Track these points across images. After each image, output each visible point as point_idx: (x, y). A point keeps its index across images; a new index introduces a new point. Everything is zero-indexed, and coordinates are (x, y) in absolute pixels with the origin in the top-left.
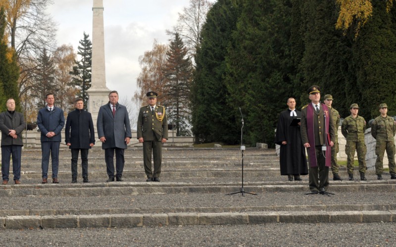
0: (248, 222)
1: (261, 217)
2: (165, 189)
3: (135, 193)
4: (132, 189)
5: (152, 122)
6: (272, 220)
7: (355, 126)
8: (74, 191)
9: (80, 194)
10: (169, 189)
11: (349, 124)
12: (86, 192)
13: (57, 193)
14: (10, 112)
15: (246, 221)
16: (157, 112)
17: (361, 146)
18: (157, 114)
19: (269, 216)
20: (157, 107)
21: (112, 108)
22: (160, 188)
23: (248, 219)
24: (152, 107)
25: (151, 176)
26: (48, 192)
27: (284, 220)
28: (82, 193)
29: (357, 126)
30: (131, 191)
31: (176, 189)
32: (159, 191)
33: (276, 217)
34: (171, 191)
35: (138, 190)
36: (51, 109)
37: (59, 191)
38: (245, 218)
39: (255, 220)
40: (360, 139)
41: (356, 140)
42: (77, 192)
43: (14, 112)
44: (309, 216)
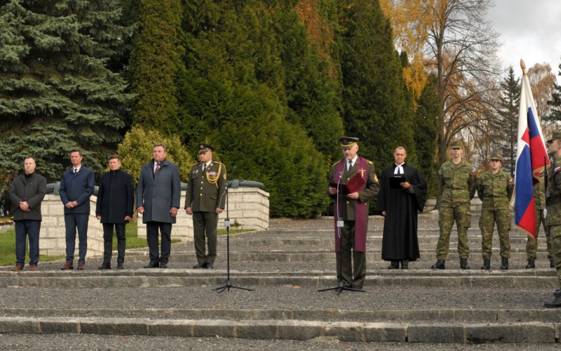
0: (40, 331)
1: (55, 324)
2: (185, 279)
3: (145, 285)
4: (141, 280)
5: (201, 185)
6: (70, 328)
7: (491, 187)
8: (69, 281)
9: (76, 285)
10: (190, 280)
11: (484, 184)
12: (84, 283)
13: (48, 283)
14: (26, 176)
15: (37, 329)
16: (209, 171)
17: (501, 218)
18: (208, 174)
19: (66, 324)
20: (212, 165)
21: (155, 167)
22: (179, 278)
23: (39, 326)
24: (205, 165)
25: (202, 261)
26: (37, 282)
27: (87, 329)
28: (79, 284)
29: (493, 186)
30: (140, 282)
31: (199, 280)
32: (176, 282)
33: (75, 325)
35: (150, 281)
36: (76, 170)
37: (51, 283)
38: (35, 326)
39: (48, 328)
40: (498, 206)
41: (492, 209)
42: (72, 282)
43: (30, 175)
44: (119, 325)
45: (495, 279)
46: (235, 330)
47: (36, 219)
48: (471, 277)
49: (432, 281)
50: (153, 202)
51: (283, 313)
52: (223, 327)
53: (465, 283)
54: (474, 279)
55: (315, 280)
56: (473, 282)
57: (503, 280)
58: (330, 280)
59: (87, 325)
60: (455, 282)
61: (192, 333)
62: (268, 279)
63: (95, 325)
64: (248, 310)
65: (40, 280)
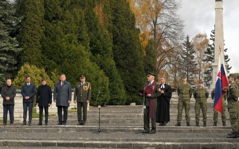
0: (41, 146)
1: (48, 143)
2: (77, 129)
3: (60, 132)
4: (59, 129)
5: (81, 92)
6: (53, 144)
7: (199, 94)
8: (29, 130)
9: (31, 131)
10: (79, 129)
11: (196, 92)
12: (35, 130)
13: (19, 130)
14: (8, 86)
15: (40, 145)
16: (84, 86)
17: (203, 106)
18: (84, 87)
19: (51, 143)
20: (85, 83)
21: (61, 84)
22: (74, 129)
23: (41, 144)
24: (83, 83)
26: (15, 130)
27: (60, 145)
28: (33, 131)
29: (200, 93)
30: (58, 130)
31: (82, 130)
32: (73, 130)
33: (55, 143)
34: (80, 131)
35: (62, 130)
36: (28, 84)
37: (21, 130)
38: (39, 143)
39: (45, 145)
40: (202, 101)
41: (200, 102)
42: (30, 130)
43: (10, 86)
44: (72, 143)
45: (202, 130)
46: (116, 145)
47: (12, 104)
48: (193, 129)
49: (177, 130)
50: (61, 97)
51: (131, 140)
52: (112, 144)
53: (190, 131)
54: (194, 130)
55: (130, 130)
56: (193, 131)
57: (205, 130)
58: (136, 130)
59: (60, 143)
60: (186, 131)
61: (100, 146)
62: (111, 129)
63: (63, 143)
64: (117, 139)
65: (16, 129)
